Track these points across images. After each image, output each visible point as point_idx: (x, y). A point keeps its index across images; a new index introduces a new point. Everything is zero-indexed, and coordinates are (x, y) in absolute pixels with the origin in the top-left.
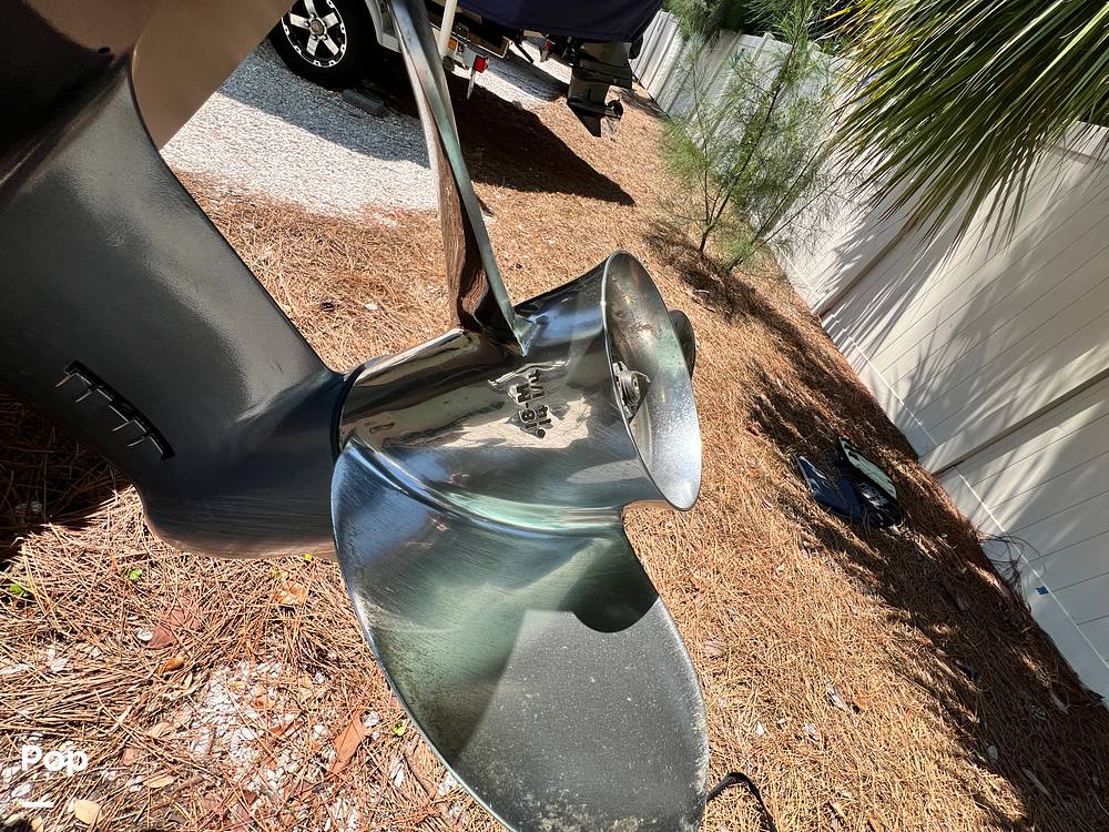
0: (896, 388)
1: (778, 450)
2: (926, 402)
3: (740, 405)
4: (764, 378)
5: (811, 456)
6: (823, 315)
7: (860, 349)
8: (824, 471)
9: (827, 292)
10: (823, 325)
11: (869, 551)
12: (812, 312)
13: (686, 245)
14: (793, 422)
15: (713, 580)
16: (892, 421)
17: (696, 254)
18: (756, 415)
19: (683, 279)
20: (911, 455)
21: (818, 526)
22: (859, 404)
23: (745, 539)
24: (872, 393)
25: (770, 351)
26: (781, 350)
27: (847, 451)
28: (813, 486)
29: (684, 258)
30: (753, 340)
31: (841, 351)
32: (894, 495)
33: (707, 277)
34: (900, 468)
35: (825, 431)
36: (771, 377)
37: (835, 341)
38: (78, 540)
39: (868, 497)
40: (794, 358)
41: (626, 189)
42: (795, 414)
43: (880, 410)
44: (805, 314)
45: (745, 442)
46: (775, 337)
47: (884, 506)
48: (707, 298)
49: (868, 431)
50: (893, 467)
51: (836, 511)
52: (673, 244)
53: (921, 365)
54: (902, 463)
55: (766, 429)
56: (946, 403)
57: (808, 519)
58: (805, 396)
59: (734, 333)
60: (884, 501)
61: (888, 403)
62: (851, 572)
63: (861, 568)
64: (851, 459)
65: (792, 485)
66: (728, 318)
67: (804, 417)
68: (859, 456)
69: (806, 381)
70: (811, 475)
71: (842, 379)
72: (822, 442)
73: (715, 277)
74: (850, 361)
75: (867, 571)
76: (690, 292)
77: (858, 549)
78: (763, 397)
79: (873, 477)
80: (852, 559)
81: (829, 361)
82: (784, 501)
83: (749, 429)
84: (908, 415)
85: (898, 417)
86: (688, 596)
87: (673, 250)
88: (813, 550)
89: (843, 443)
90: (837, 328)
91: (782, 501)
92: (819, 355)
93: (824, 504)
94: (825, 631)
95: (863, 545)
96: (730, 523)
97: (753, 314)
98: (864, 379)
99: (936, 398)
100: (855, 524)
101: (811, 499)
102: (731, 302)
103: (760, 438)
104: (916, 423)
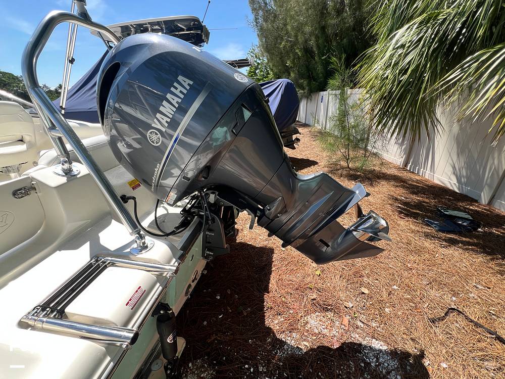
0: (451, 180)
1: (415, 220)
2: (465, 180)
3: (393, 211)
4: (396, 199)
5: (429, 218)
6: (406, 165)
7: (428, 172)
8: (437, 221)
9: (402, 157)
10: (408, 169)
11: (471, 241)
12: (401, 166)
13: (343, 168)
14: (415, 209)
15: (415, 265)
16: (458, 192)
17: (348, 169)
18: (400, 213)
19: (349, 180)
20: (473, 201)
21: (445, 239)
22: (439, 192)
23: (418, 251)
24: (443, 185)
25: (393, 189)
26: (397, 186)
27: (442, 211)
28: (435, 227)
29: (345, 173)
30: (384, 189)
31: (421, 175)
32: (471, 218)
33: (356, 175)
34: (471, 207)
35: (430, 207)
36: (399, 197)
37: (416, 173)
38: (271, 295)
39: (460, 223)
40: (403, 187)
41: (311, 159)
42: (415, 206)
43: (450, 190)
44: (399, 169)
45: (402, 222)
46: (392, 183)
47: (470, 224)
48: (360, 181)
49: (449, 200)
50: (467, 208)
51: (449, 232)
52: (338, 170)
53: (454, 168)
54: (471, 205)
55: (407, 215)
56: (473, 177)
57: (439, 238)
58: (416, 198)
59: (376, 189)
60: (469, 222)
61: (451, 185)
62: (467, 249)
63: (470, 247)
64: (446, 213)
65: (427, 229)
66: (371, 185)
67: (419, 205)
68: (448, 211)
69: (413, 193)
70: (432, 224)
71: (427, 186)
72: (431, 211)
73: (359, 173)
74: (427, 177)
75: (473, 247)
76: (353, 183)
77: (466, 241)
78: (400, 205)
79: (458, 215)
80: (464, 245)
81: (417, 181)
82: (427, 235)
83: (401, 218)
84: (462, 187)
85: (459, 189)
86: (410, 271)
87: (340, 172)
88: (447, 247)
89: (440, 208)
90: (414, 168)
91: (427, 236)
92: (413, 181)
93: (443, 232)
94: (464, 269)
95: (467, 240)
96: (412, 247)
97: (379, 179)
98: (437, 182)
99: (468, 177)
100: (460, 234)
101: (437, 231)
102: (369, 179)
103: (406, 219)
104: (467, 189)
